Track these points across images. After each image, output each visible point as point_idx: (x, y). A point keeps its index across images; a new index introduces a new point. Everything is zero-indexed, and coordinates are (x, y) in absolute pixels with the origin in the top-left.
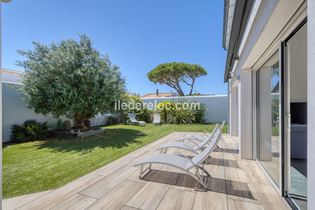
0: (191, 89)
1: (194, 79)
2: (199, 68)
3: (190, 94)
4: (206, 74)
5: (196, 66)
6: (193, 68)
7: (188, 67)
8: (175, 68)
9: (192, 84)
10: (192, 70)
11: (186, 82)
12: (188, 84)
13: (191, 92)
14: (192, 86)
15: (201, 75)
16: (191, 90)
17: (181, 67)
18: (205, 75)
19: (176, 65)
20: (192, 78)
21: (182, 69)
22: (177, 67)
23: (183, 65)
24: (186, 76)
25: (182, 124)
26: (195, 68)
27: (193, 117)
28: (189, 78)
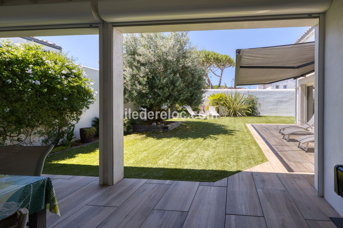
0: (220, 80)
1: (223, 70)
2: (229, 59)
3: (219, 87)
5: (226, 57)
6: (224, 58)
7: (219, 56)
8: (206, 58)
9: (220, 76)
10: (223, 60)
11: (214, 73)
12: (216, 75)
13: (220, 84)
17: (212, 56)
18: (233, 67)
19: (207, 54)
20: (220, 69)
21: (214, 59)
22: (208, 56)
23: (215, 54)
24: (214, 66)
25: (239, 116)
26: (226, 59)
27: (249, 110)
28: (217, 69)
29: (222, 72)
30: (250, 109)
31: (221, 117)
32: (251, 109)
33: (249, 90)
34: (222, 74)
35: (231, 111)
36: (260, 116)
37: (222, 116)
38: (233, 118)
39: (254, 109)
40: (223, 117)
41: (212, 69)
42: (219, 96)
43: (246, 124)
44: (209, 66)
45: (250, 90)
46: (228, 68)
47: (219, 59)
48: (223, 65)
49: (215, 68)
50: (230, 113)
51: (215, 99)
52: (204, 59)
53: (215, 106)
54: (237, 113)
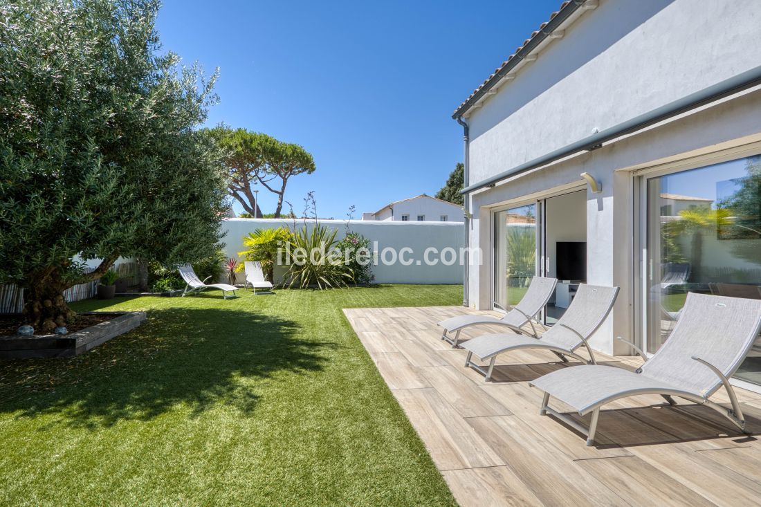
0: (279, 202)
1: (286, 179)
2: (301, 153)
3: (277, 215)
4: (314, 170)
5: (294, 149)
6: (289, 152)
7: (278, 146)
8: (247, 147)
10: (287, 156)
11: (265, 185)
12: (270, 189)
13: (279, 209)
14: (281, 194)
15: (300, 172)
16: (280, 204)
17: (260, 144)
18: (310, 173)
19: (248, 138)
20: (281, 176)
21: (264, 150)
22: (251, 143)
23: (267, 141)
24: (265, 169)
25: (324, 288)
26: (293, 153)
27: (348, 272)
28: (272, 176)
29: (285, 182)
30: (351, 270)
31: (277, 292)
32: (354, 269)
33: (347, 221)
34: (283, 188)
35: (303, 274)
36: (377, 286)
37: (280, 287)
38: (309, 292)
39: (360, 269)
40: (283, 291)
41: (260, 175)
42: (274, 235)
43: (345, 310)
44: (254, 168)
45: (352, 221)
46: (298, 175)
47: (278, 153)
48: (287, 168)
49: (268, 173)
50: (299, 278)
51: (262, 243)
52: (240, 149)
53: (263, 263)
54: (320, 280)
